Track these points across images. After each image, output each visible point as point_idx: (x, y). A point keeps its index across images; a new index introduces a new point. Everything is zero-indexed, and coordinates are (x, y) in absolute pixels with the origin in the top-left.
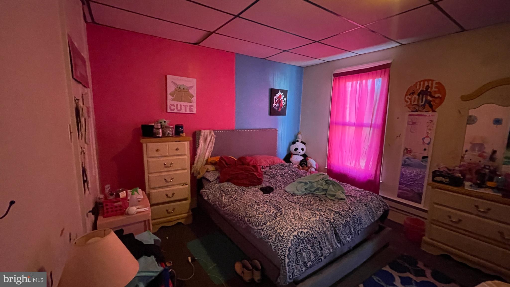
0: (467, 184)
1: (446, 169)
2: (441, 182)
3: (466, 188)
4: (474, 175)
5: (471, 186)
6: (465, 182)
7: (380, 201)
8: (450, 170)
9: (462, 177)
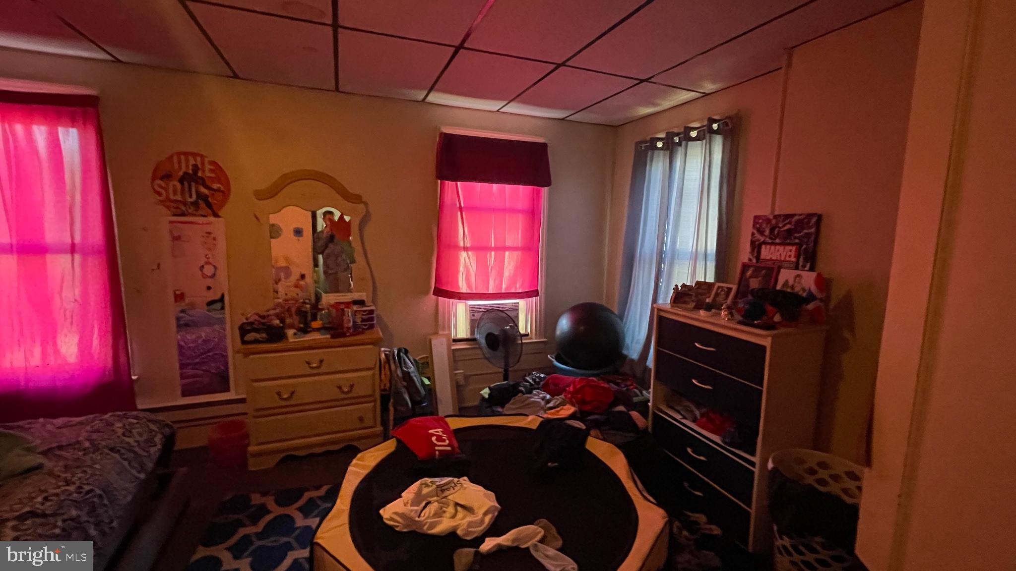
0: (290, 332)
1: (257, 317)
2: (256, 341)
3: (291, 340)
4: (295, 317)
5: (295, 334)
6: (286, 331)
7: (148, 423)
8: (263, 317)
9: (281, 325)
